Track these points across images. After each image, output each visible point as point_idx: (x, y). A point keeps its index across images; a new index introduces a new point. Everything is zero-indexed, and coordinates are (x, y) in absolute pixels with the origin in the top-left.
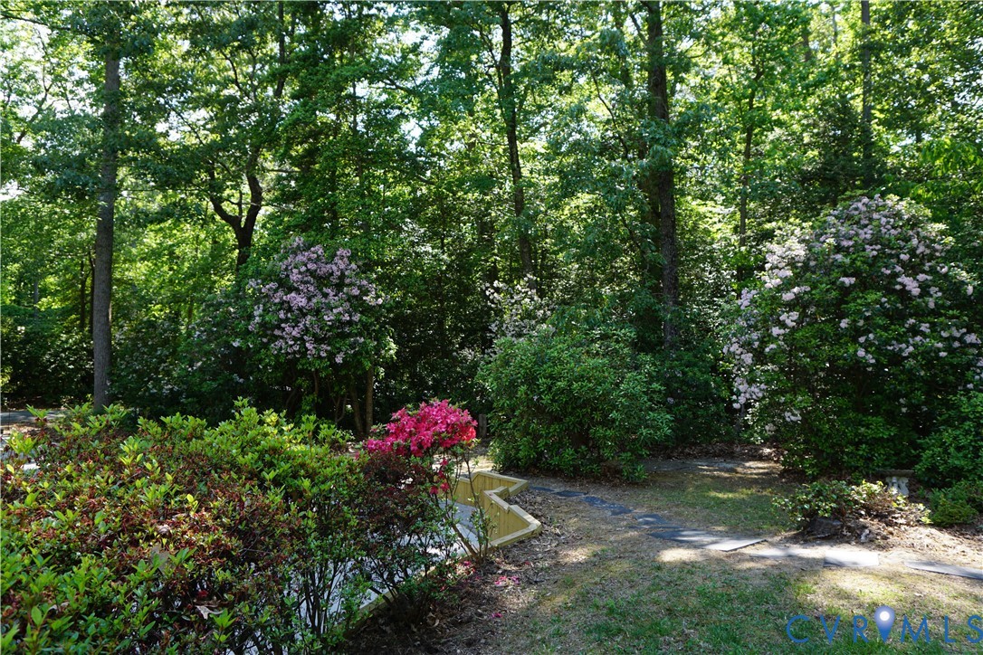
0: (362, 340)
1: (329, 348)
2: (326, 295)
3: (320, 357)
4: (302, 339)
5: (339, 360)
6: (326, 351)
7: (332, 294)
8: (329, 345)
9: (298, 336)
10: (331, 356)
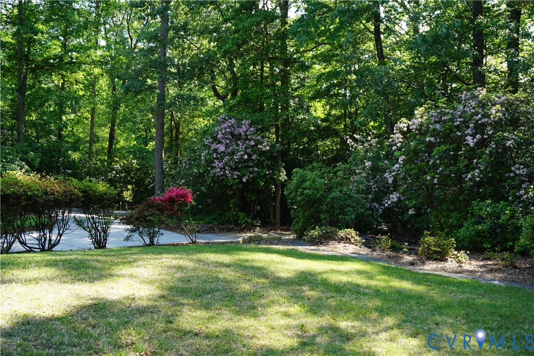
0: (257, 169)
1: (239, 174)
2: (238, 145)
3: (234, 179)
4: (224, 168)
5: (244, 180)
6: (237, 175)
7: (241, 144)
8: (239, 172)
9: (222, 166)
10: (240, 178)
